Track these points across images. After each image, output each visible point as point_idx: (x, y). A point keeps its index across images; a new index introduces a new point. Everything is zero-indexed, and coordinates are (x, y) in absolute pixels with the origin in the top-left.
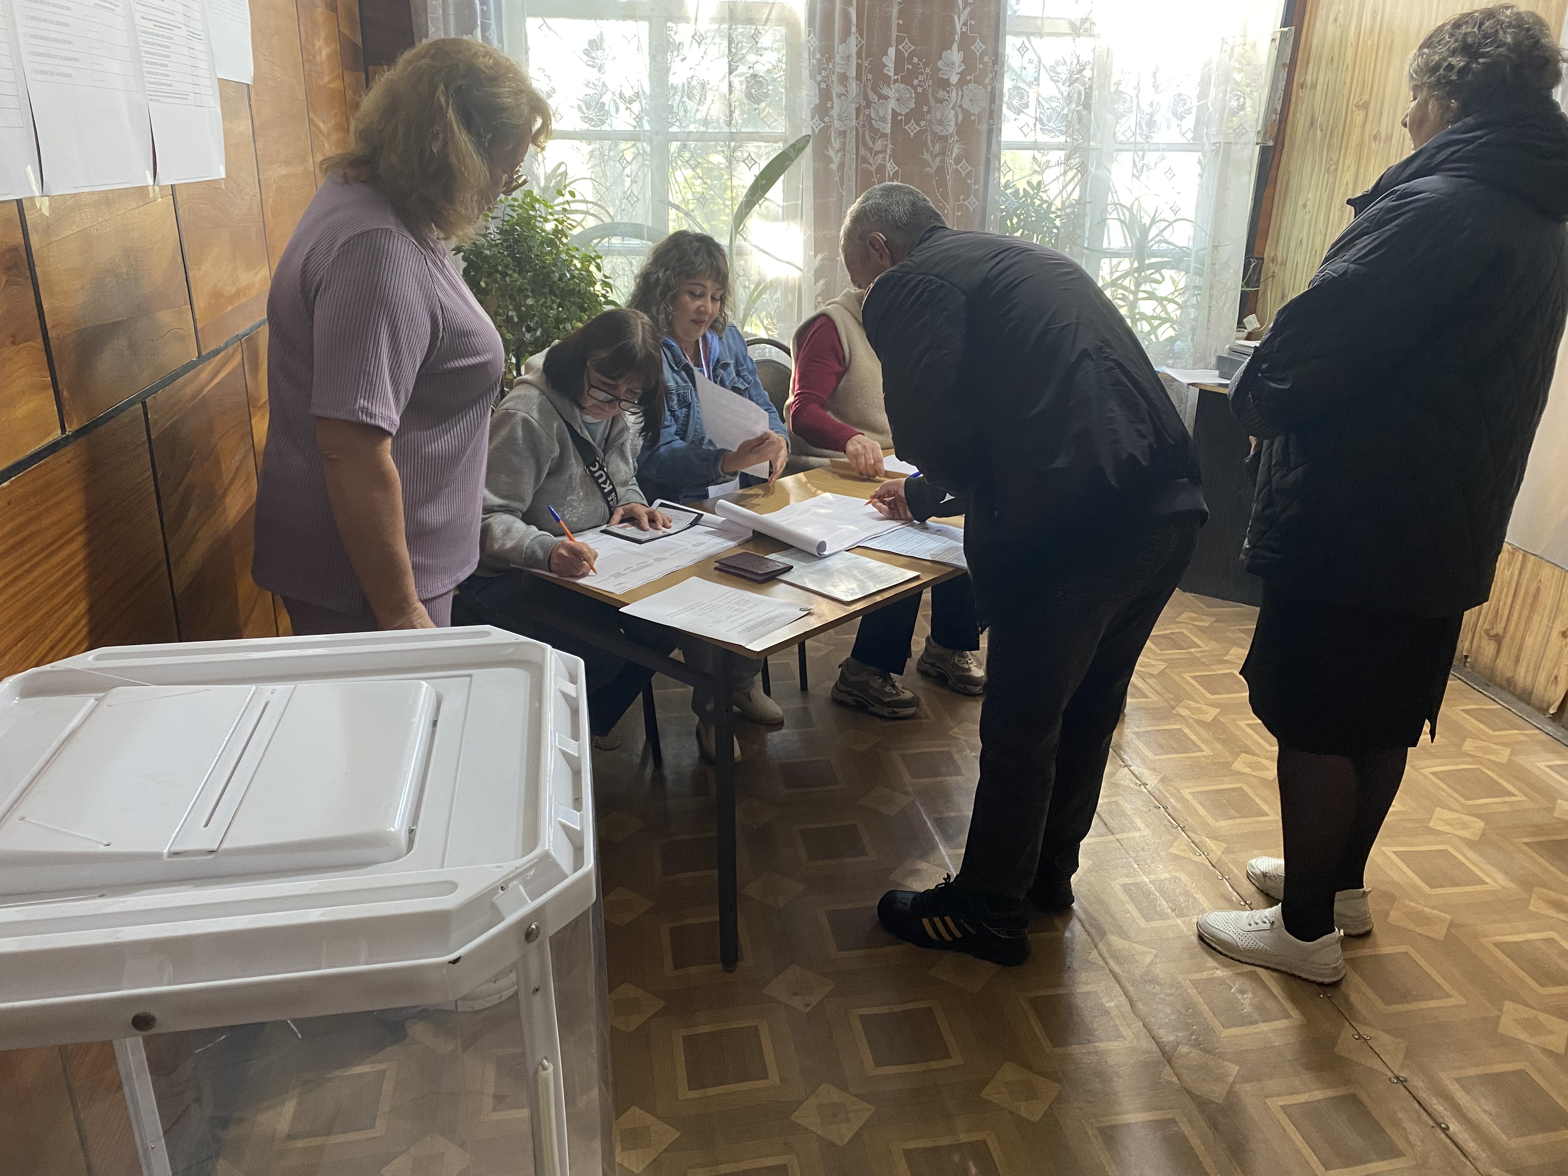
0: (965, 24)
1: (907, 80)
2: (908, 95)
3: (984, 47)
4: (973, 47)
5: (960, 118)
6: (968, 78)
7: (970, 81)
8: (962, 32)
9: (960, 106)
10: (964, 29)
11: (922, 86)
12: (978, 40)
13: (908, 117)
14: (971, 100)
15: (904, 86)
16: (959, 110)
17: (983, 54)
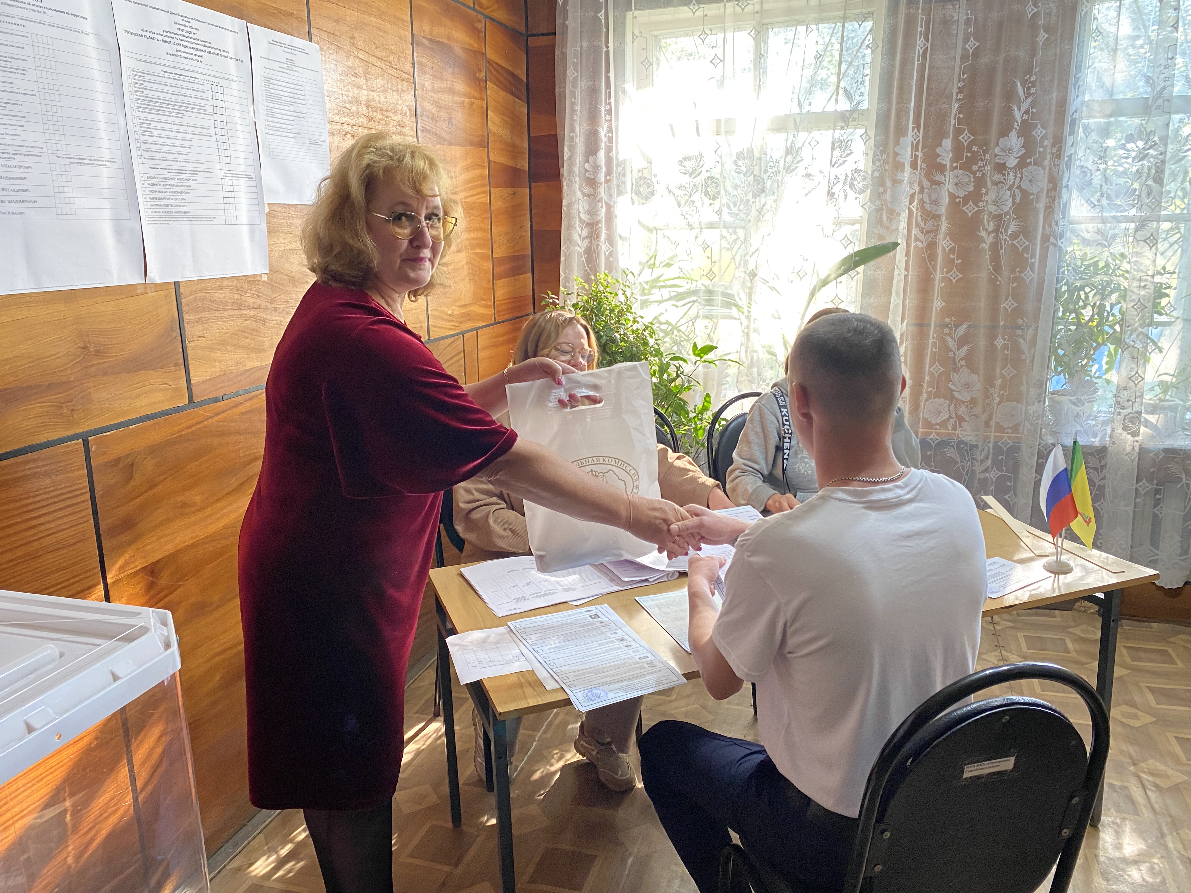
0: (1026, 112)
1: (967, 167)
2: (967, 180)
3: (1044, 132)
4: (1034, 133)
5: (1018, 198)
6: (1028, 161)
7: (1030, 164)
8: (1023, 121)
9: (1019, 187)
10: (1025, 117)
11: (981, 171)
12: (1039, 127)
13: (965, 200)
14: (1030, 181)
15: (962, 172)
16: (1017, 191)
17: (1044, 137)
